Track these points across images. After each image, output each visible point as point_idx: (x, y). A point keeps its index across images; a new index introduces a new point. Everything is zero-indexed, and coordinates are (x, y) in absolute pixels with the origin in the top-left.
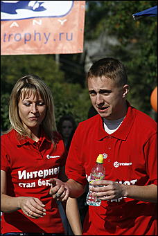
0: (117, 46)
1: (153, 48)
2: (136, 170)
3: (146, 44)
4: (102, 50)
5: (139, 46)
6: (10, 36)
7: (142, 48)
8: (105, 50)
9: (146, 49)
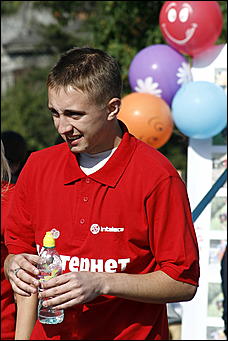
0: (52, 26)
1: (115, 29)
2: (130, 241)
3: (102, 22)
4: (25, 33)
5: (91, 26)
7: (96, 30)
8: (30, 33)
9: (102, 32)
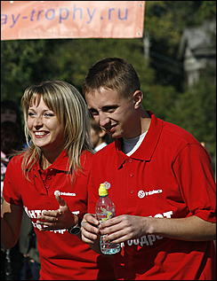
2: (167, 198)
6: (40, 13)
